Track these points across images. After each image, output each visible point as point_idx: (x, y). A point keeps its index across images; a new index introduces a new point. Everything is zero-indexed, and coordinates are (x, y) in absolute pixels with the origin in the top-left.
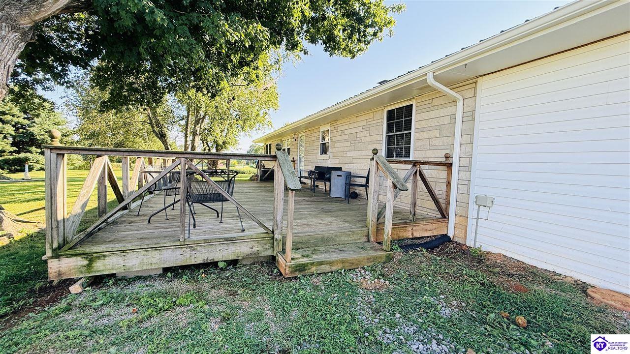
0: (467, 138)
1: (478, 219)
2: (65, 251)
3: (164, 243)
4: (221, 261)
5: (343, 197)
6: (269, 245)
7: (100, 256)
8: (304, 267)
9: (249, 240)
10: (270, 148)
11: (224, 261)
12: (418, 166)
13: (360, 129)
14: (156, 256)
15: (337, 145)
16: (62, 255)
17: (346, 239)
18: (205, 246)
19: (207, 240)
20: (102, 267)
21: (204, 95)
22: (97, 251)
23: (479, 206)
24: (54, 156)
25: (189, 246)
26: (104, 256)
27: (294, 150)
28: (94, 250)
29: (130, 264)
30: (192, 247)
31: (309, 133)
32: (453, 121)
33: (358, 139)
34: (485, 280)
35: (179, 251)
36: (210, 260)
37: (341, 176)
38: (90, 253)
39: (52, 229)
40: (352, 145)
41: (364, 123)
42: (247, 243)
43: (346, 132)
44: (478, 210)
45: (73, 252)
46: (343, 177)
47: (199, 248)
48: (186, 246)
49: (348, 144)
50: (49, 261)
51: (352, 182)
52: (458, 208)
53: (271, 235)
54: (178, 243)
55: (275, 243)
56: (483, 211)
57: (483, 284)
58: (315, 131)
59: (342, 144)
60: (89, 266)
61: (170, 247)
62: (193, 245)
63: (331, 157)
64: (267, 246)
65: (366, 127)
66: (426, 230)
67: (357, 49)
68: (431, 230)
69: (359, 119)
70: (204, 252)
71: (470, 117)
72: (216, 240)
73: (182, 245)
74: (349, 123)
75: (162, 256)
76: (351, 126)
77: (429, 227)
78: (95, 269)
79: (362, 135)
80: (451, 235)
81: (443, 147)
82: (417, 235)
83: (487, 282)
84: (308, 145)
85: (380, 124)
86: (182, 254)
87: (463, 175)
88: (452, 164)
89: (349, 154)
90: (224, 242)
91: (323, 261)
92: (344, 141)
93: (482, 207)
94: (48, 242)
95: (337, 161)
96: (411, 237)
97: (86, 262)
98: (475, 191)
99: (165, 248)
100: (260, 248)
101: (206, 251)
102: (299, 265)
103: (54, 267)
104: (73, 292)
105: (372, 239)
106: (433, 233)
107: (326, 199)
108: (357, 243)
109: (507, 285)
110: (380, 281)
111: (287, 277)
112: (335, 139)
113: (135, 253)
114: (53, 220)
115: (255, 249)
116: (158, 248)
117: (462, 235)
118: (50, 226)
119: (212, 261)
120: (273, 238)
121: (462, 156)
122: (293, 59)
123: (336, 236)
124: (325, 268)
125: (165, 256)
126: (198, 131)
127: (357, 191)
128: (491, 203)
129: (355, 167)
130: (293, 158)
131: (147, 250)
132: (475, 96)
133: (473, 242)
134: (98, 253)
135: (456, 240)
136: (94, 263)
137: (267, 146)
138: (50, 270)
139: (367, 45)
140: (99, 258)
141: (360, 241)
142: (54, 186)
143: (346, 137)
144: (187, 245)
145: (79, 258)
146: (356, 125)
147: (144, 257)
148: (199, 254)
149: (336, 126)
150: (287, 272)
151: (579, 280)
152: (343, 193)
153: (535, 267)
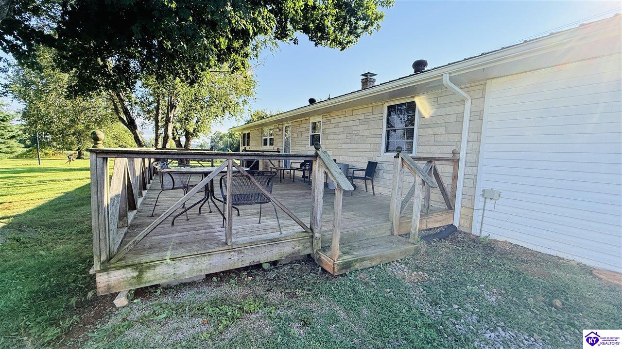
0: (474, 136)
1: (484, 210)
2: (114, 263)
3: (213, 248)
4: (266, 263)
6: (309, 243)
7: (151, 266)
8: (350, 265)
9: (291, 240)
10: (248, 138)
11: (269, 262)
12: (433, 163)
13: (358, 122)
14: (206, 262)
15: (330, 137)
16: (111, 268)
17: (374, 234)
18: (251, 248)
19: (253, 242)
20: (151, 277)
21: (182, 81)
22: (147, 261)
23: (486, 199)
24: (100, 160)
25: (236, 249)
26: (155, 266)
27: (278, 140)
28: (144, 260)
29: (181, 272)
30: (240, 250)
31: (297, 123)
32: (460, 119)
33: (354, 132)
34: (512, 268)
35: (227, 256)
36: (256, 262)
38: (139, 264)
39: (100, 240)
40: (347, 137)
41: (362, 117)
42: (289, 243)
43: (340, 125)
44: (485, 202)
45: (122, 263)
47: (246, 251)
48: (233, 250)
49: (344, 136)
50: (98, 275)
52: (464, 200)
53: (311, 234)
54: (226, 247)
55: (315, 242)
56: (490, 204)
57: (511, 272)
58: (303, 122)
59: (336, 137)
60: (139, 277)
61: (218, 252)
62: (240, 249)
64: (307, 245)
65: (364, 120)
66: (437, 222)
67: (346, 41)
68: (441, 221)
69: (355, 113)
70: (250, 254)
71: (478, 116)
72: (262, 242)
73: (230, 249)
74: (344, 116)
75: (211, 262)
76: (346, 119)
77: (440, 218)
78: (145, 280)
79: (359, 128)
80: (456, 224)
81: (449, 143)
82: (430, 226)
83: (514, 270)
84: (296, 136)
85: (380, 118)
86: (230, 258)
87: (470, 170)
88: (459, 159)
89: (344, 146)
90: (269, 244)
91: (364, 258)
92: (338, 133)
93: (488, 200)
94: (96, 255)
96: (425, 228)
97: (135, 274)
98: (481, 185)
99: (214, 253)
100: (301, 247)
101: (252, 254)
102: (346, 263)
103: (102, 280)
104: (117, 306)
105: (395, 233)
106: (442, 223)
108: (383, 237)
109: (531, 271)
110: (419, 273)
111: (335, 274)
112: (327, 131)
113: (185, 260)
114: (101, 230)
115: (297, 248)
116: (207, 254)
117: (467, 224)
118: (98, 238)
119: (258, 263)
120: (312, 237)
121: (469, 152)
122: (271, 46)
123: (365, 231)
124: (367, 264)
125: (214, 261)
126: (171, 119)
128: (498, 196)
129: (351, 159)
130: (278, 149)
131: (196, 256)
132: (483, 97)
133: (478, 232)
134: (148, 263)
135: (461, 229)
136: (144, 273)
137: (244, 135)
138: (98, 285)
139: (357, 37)
140: (149, 268)
141: (385, 235)
142: (101, 193)
143: (341, 130)
144: (235, 248)
145: (129, 270)
146: (352, 118)
147: (193, 264)
148: (246, 257)
149: (330, 118)
150: (336, 270)
151: (581, 263)
153: (539, 252)
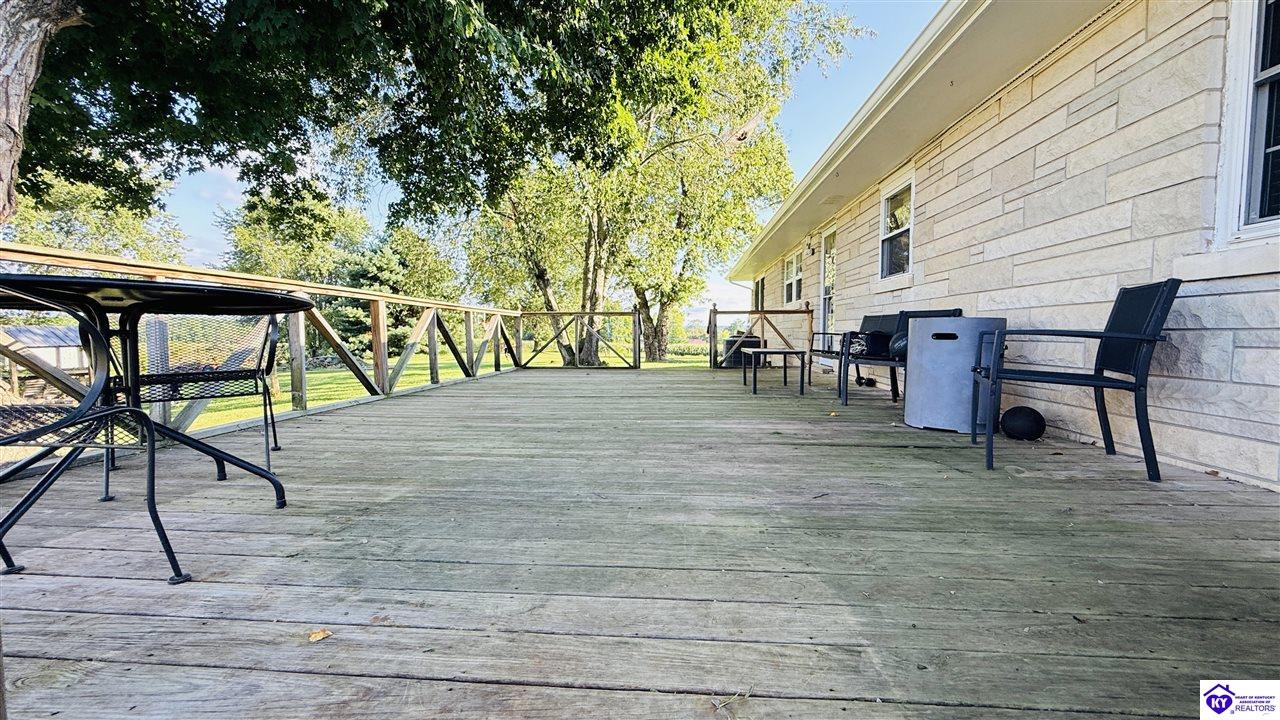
5: (965, 429)
15: (940, 229)
27: (809, 282)
31: (848, 217)
33: (1040, 172)
37: (953, 337)
40: (1009, 207)
43: (978, 166)
46: (965, 344)
51: (1007, 366)
58: (864, 207)
59: (961, 220)
63: (920, 278)
69: (1042, 83)
76: (1006, 129)
84: (847, 256)
89: (993, 250)
92: (969, 204)
95: (942, 288)
107: (876, 434)
112: (931, 209)
127: (1040, 407)
129: (1027, 296)
130: (807, 304)
137: (757, 283)
143: (982, 184)
152: (966, 410)
